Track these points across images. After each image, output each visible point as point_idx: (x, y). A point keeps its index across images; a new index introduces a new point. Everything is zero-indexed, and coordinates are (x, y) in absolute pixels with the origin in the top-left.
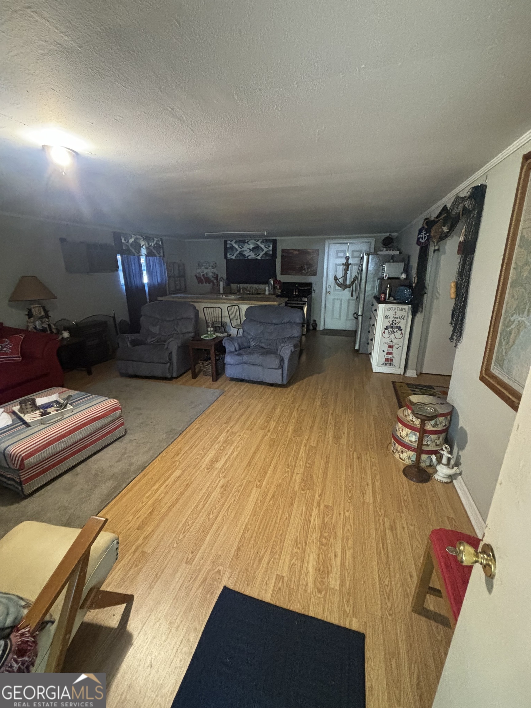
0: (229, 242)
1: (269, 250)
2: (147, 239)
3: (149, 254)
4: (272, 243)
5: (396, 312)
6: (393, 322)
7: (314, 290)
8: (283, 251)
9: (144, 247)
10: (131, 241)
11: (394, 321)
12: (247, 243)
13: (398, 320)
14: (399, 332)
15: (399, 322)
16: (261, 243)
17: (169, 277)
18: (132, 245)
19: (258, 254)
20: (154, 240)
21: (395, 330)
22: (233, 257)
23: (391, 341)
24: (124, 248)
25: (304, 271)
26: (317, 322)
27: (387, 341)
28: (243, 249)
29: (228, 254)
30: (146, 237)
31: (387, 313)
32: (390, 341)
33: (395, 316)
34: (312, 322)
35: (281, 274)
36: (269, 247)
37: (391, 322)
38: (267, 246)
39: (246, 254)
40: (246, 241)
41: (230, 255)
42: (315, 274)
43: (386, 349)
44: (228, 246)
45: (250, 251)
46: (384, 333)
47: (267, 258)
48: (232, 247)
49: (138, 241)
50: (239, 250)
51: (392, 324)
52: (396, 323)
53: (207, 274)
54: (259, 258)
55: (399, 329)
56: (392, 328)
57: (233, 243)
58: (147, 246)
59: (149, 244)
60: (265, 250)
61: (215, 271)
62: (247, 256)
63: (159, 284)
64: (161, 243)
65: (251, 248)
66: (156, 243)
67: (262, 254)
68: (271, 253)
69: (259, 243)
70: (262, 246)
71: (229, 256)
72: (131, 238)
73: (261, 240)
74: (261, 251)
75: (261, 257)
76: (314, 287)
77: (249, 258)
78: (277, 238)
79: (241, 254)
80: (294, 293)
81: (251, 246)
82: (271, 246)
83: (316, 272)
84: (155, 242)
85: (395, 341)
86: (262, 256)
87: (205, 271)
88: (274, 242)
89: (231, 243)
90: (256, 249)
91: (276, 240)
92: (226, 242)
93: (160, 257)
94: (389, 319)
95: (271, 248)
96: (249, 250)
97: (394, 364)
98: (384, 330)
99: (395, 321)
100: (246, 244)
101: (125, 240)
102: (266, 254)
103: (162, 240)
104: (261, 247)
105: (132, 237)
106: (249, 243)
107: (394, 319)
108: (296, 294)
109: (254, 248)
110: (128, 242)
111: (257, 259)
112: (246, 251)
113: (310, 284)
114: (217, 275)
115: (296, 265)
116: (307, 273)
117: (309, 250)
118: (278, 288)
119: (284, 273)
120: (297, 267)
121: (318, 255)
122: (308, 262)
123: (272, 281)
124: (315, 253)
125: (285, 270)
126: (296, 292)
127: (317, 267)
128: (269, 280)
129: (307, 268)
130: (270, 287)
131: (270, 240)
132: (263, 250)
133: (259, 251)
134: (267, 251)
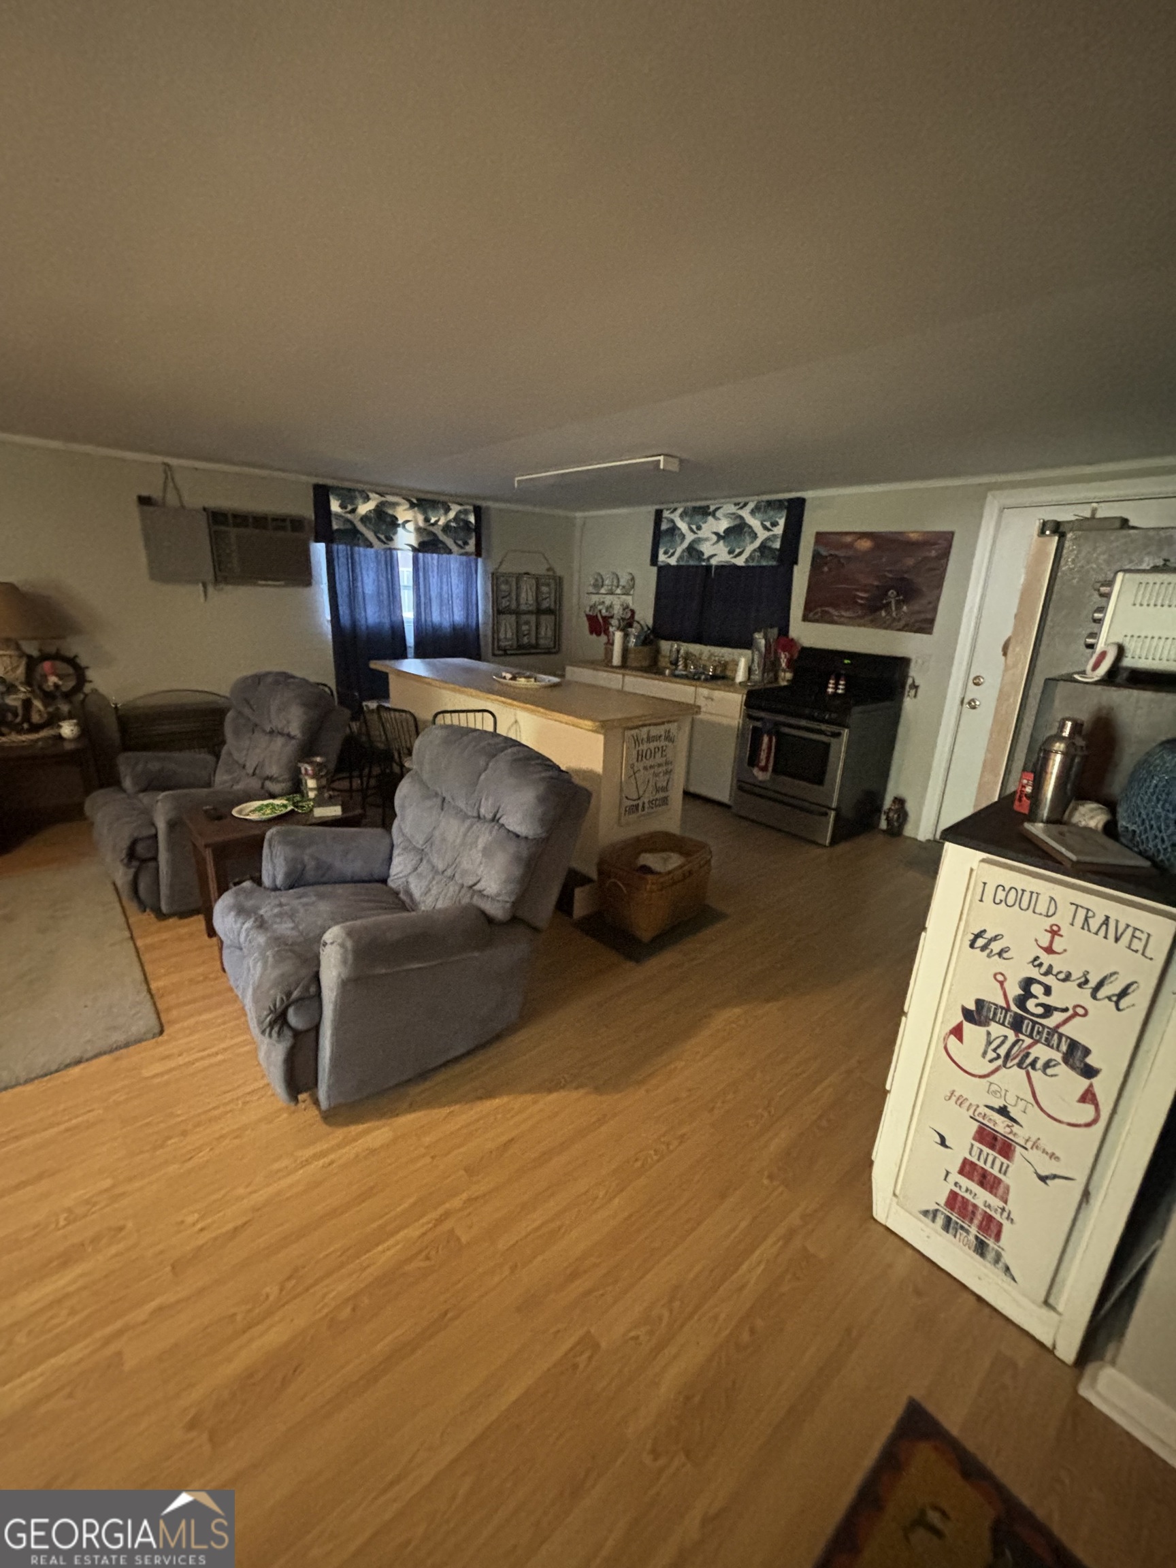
0: (666, 514)
1: (775, 536)
2: (423, 503)
3: (428, 544)
4: (784, 513)
5: (1054, 932)
6: (1027, 994)
7: (915, 687)
8: (820, 537)
9: (410, 526)
10: (364, 508)
11: (1036, 989)
12: (713, 514)
13: (1065, 995)
14: (1070, 1082)
15: (1078, 1012)
16: (752, 512)
17: (499, 612)
18: (365, 519)
19: (737, 551)
20: (448, 510)
21: (1041, 1052)
22: (673, 561)
23: (1003, 1111)
24: (335, 527)
25: (883, 613)
26: (910, 806)
27: (979, 1095)
28: (701, 534)
29: (661, 551)
30: (418, 500)
31: (992, 919)
32: (997, 1104)
33: (1046, 959)
34: (888, 803)
35: (805, 618)
36: (775, 524)
37: (1014, 991)
38: (768, 524)
39: (707, 549)
40: (712, 508)
41: (666, 553)
42: (925, 626)
43: (963, 1145)
44: (664, 526)
45: (718, 541)
46: (957, 1032)
47: (764, 563)
48: (674, 529)
49: (390, 512)
50: (690, 537)
51: (1021, 1001)
52: (1048, 1010)
53: (610, 607)
54: (740, 562)
55: (1067, 1058)
56: (1017, 1025)
57: (676, 517)
58: (421, 524)
59: (427, 520)
60: (762, 535)
61: (629, 599)
62: (706, 556)
63: (454, 627)
64: (472, 519)
65: (721, 531)
66: (456, 519)
67: (750, 548)
68: (777, 545)
69: (745, 513)
70: (754, 523)
71: (662, 558)
72: (364, 502)
73: (751, 506)
74: (748, 539)
75: (747, 561)
76: (914, 673)
77: (714, 562)
78: (808, 495)
79: (692, 550)
80: (830, 690)
81: (723, 525)
82: (782, 522)
83: (932, 621)
84: (452, 515)
85: (1030, 1126)
86: (751, 557)
87: (608, 599)
88: (795, 510)
89: (672, 516)
90: (738, 531)
91: (802, 502)
92: (659, 514)
93: (466, 554)
94: (997, 964)
95: (779, 530)
96: (715, 538)
97: (1007, 1258)
98: (960, 1017)
99: (1048, 991)
100: (710, 518)
101: (342, 506)
102: (763, 548)
103: (478, 511)
104: (750, 527)
105: (367, 499)
106: (718, 514)
107: (1034, 973)
108: (835, 694)
109: (728, 531)
110: (353, 511)
111: (735, 567)
112: (707, 539)
113: (900, 664)
114: (633, 612)
115: (857, 590)
116: (894, 618)
117: (912, 535)
118: (784, 665)
119: (816, 617)
120: (862, 598)
121: (945, 554)
122: (903, 579)
123: (763, 642)
124: (937, 546)
125: (821, 606)
126: (837, 684)
127: (938, 599)
128: (757, 635)
129: (898, 603)
130: (756, 657)
131: (780, 501)
132: (755, 536)
133: (744, 541)
134: (768, 539)
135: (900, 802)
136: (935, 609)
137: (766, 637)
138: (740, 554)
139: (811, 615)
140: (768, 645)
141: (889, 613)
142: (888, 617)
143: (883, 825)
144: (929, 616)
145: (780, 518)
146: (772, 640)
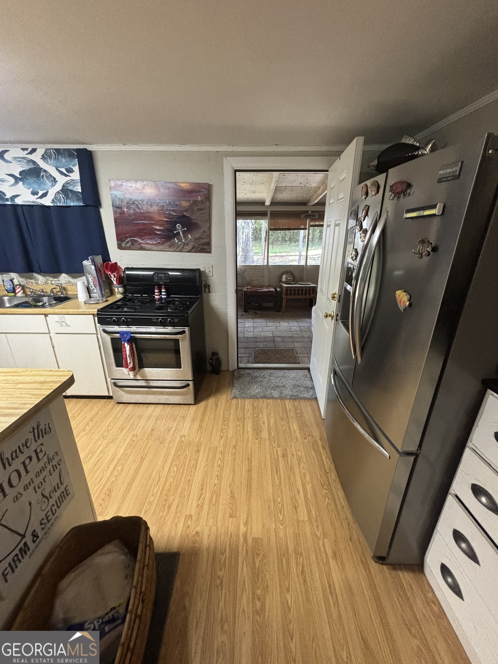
16: (43, 158)
25: (176, 240)
34: (209, 356)
35: (120, 247)
39: (6, 189)
54: (47, 202)
60: (62, 180)
67: (53, 191)
68: (78, 189)
69: (37, 159)
73: (40, 152)
74: (49, 183)
77: (19, 202)
78: (94, 147)
81: (17, 168)
82: (76, 169)
83: (209, 244)
88: (86, 160)
91: (90, 153)
95: (76, 175)
102: (65, 191)
108: (161, 299)
111: (43, 207)
112: (3, 181)
115: (153, 224)
116: (184, 243)
117: (182, 185)
118: (115, 282)
119: (128, 245)
120: (159, 230)
121: (208, 198)
122: (184, 216)
123: (93, 267)
124: (200, 194)
125: (130, 237)
126: (160, 292)
127: (210, 228)
128: (85, 262)
129: (184, 232)
130: (90, 280)
131: (69, 150)
132: (55, 181)
133: (45, 184)
134: (67, 183)
135: (215, 354)
136: (209, 236)
137: (94, 263)
138: (45, 195)
139: (123, 245)
140: (97, 270)
141: (180, 240)
142: (180, 243)
143: (209, 368)
144: (206, 241)
145: (74, 165)
146: (99, 265)
